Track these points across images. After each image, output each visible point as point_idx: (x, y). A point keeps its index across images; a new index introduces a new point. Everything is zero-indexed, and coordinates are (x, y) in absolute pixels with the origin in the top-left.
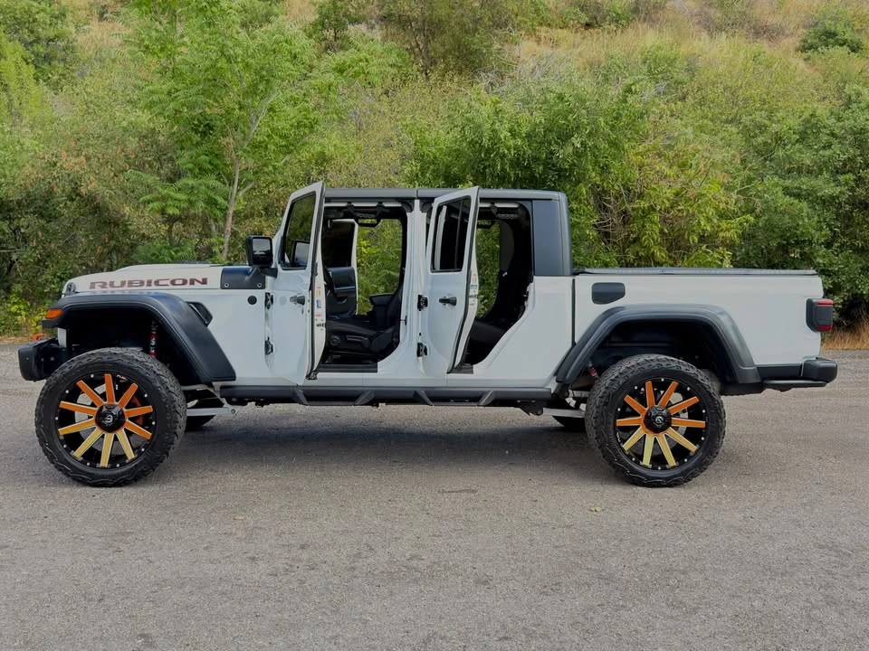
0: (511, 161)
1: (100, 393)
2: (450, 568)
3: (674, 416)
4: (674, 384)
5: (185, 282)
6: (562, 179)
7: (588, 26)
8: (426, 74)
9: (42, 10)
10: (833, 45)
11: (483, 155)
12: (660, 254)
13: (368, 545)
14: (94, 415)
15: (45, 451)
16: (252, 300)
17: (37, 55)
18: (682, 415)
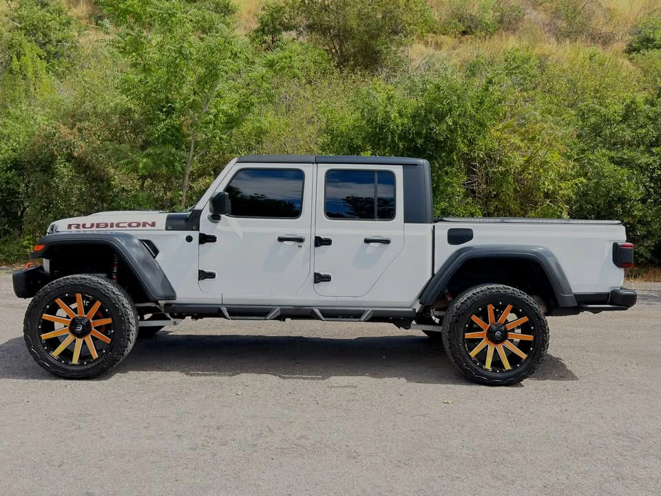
0: (399, 135)
1: (73, 308)
2: (329, 447)
3: (510, 331)
4: (509, 307)
5: (139, 225)
6: (439, 149)
7: (464, 33)
8: (340, 69)
9: (53, 19)
10: (652, 49)
11: (377, 130)
12: (514, 206)
13: (268, 427)
14: (68, 325)
15: (30, 351)
16: (189, 239)
17: (49, 53)
18: (516, 331)
